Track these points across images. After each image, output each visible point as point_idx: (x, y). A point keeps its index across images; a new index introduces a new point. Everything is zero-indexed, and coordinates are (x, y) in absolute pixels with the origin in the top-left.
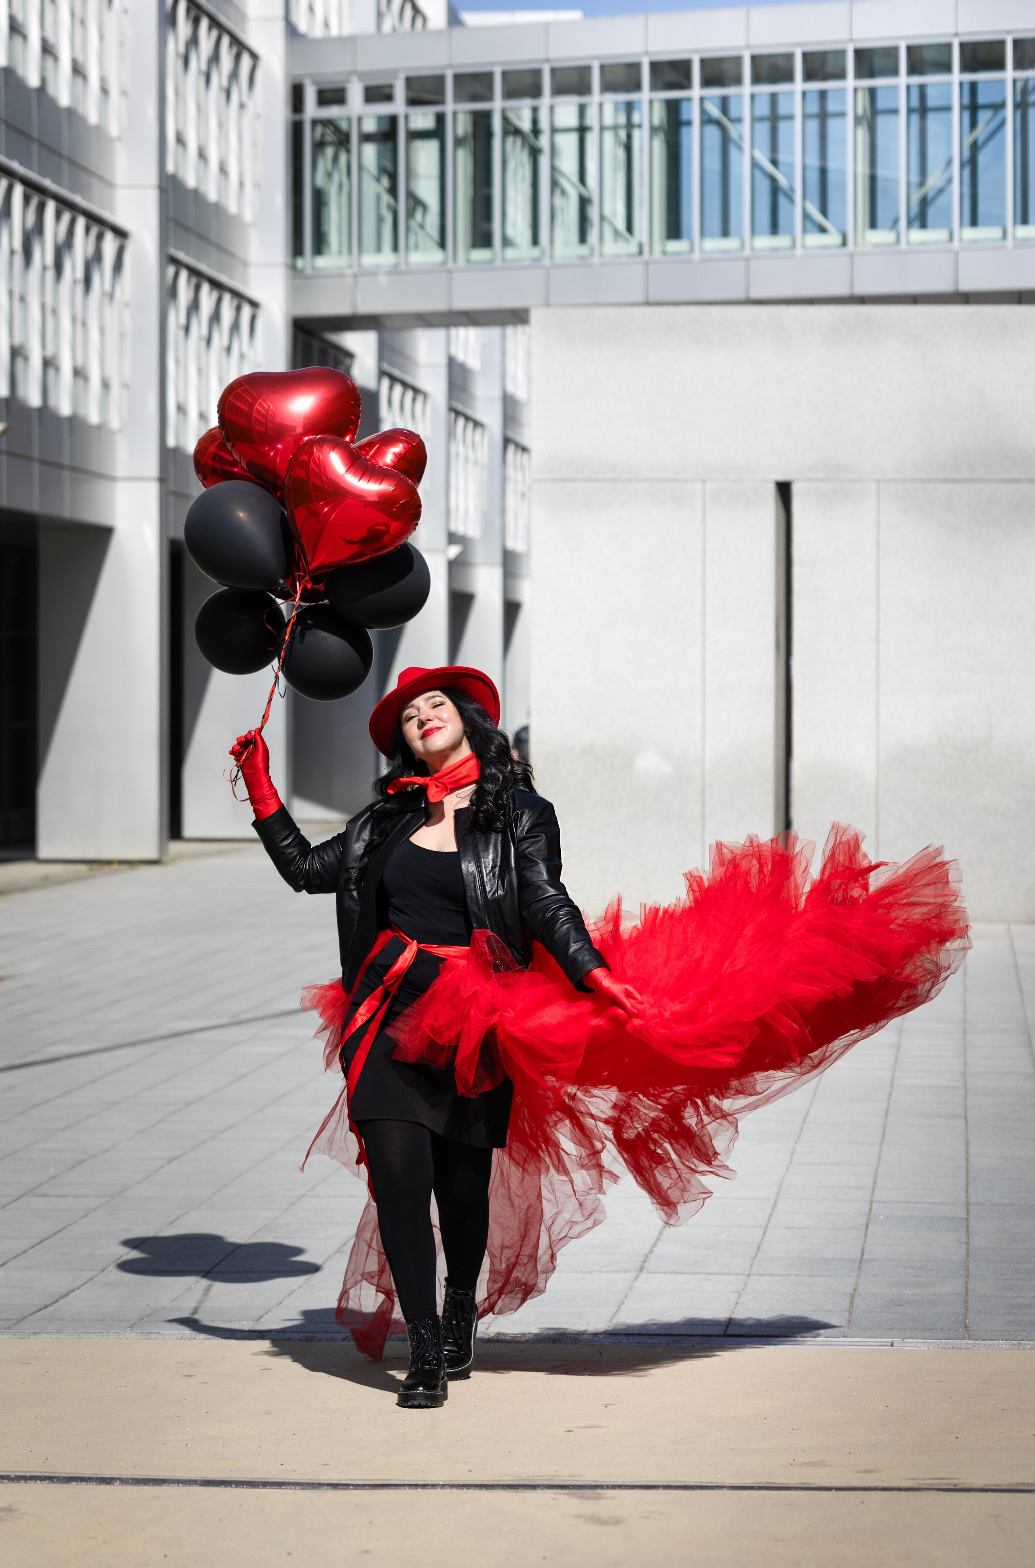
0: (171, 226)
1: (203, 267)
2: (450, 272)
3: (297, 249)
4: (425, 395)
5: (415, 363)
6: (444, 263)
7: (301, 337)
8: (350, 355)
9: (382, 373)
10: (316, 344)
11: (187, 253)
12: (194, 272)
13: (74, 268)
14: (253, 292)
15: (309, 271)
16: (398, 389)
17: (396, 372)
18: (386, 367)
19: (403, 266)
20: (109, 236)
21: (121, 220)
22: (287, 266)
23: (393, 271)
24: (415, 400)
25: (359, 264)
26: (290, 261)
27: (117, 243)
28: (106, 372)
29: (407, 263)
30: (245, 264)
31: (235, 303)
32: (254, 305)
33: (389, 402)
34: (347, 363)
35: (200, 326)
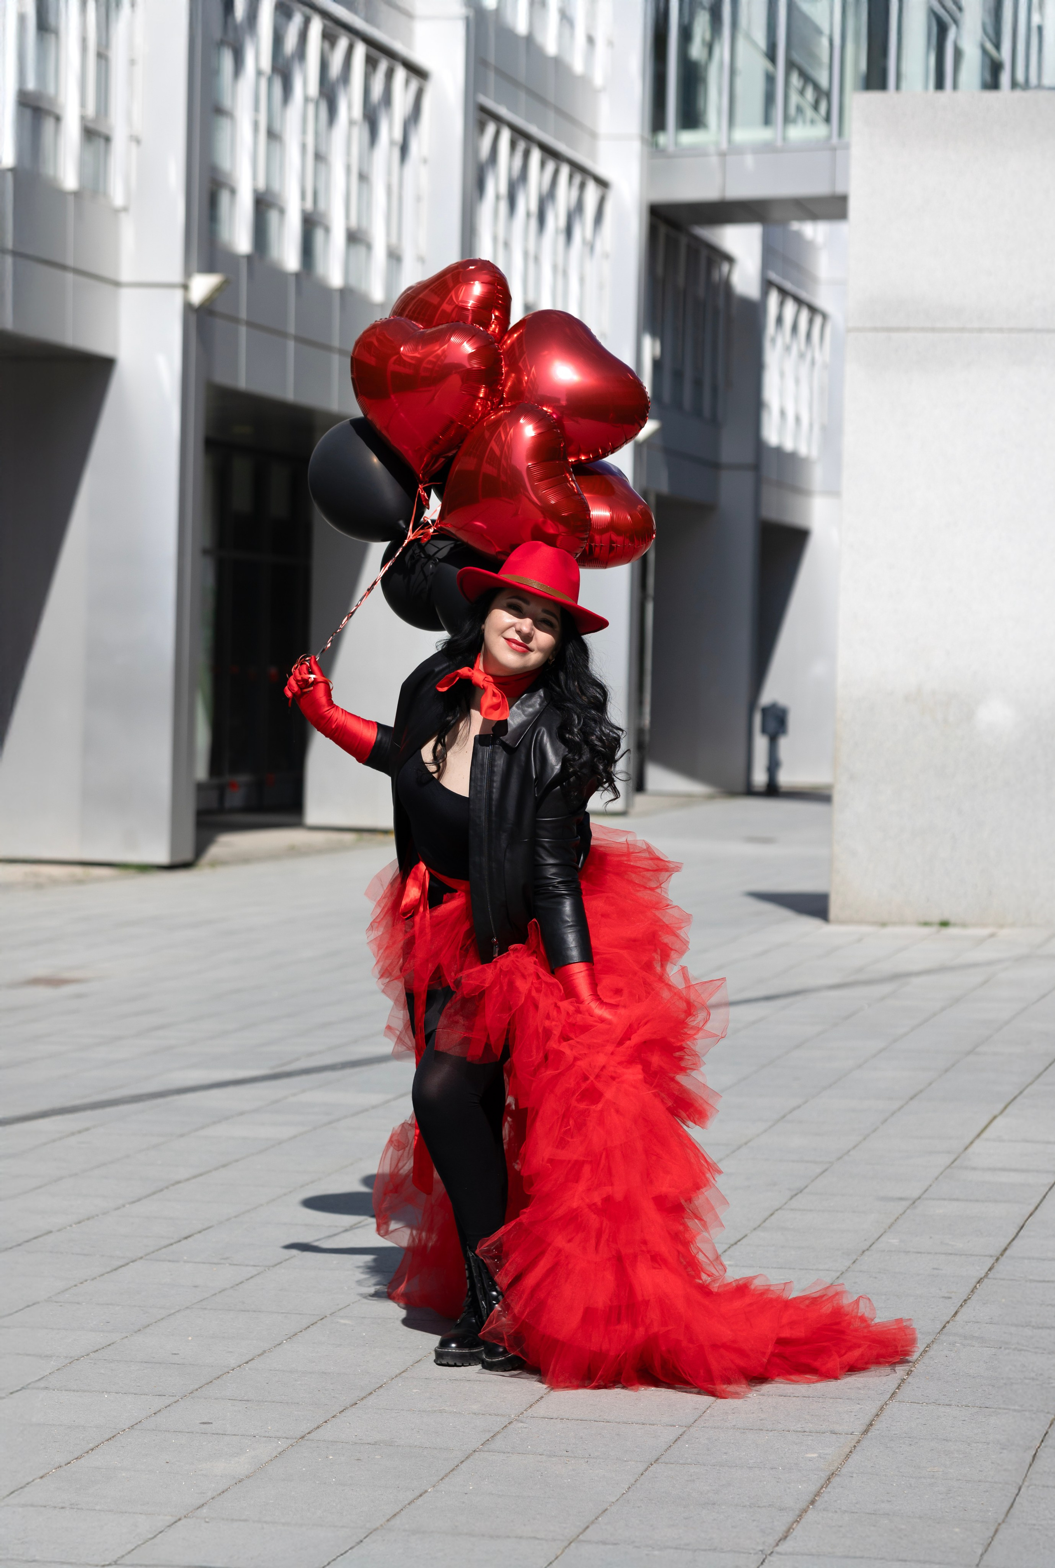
0: (490, 76)
1: (533, 130)
2: (834, 149)
3: (658, 123)
4: (825, 317)
5: (814, 279)
6: (829, 137)
7: (663, 229)
8: (729, 259)
9: (767, 285)
10: (684, 240)
11: (512, 108)
12: (518, 133)
13: (350, 107)
14: (602, 170)
15: (671, 148)
16: (790, 308)
17: (788, 286)
18: (773, 276)
19: (779, 143)
20: (400, 74)
21: (420, 57)
22: (643, 139)
23: (767, 148)
24: (811, 322)
25: (730, 141)
26: (647, 134)
27: (414, 85)
28: (394, 240)
29: (785, 138)
30: (594, 135)
31: (577, 179)
32: (602, 183)
33: (779, 320)
34: (725, 267)
35: (528, 200)
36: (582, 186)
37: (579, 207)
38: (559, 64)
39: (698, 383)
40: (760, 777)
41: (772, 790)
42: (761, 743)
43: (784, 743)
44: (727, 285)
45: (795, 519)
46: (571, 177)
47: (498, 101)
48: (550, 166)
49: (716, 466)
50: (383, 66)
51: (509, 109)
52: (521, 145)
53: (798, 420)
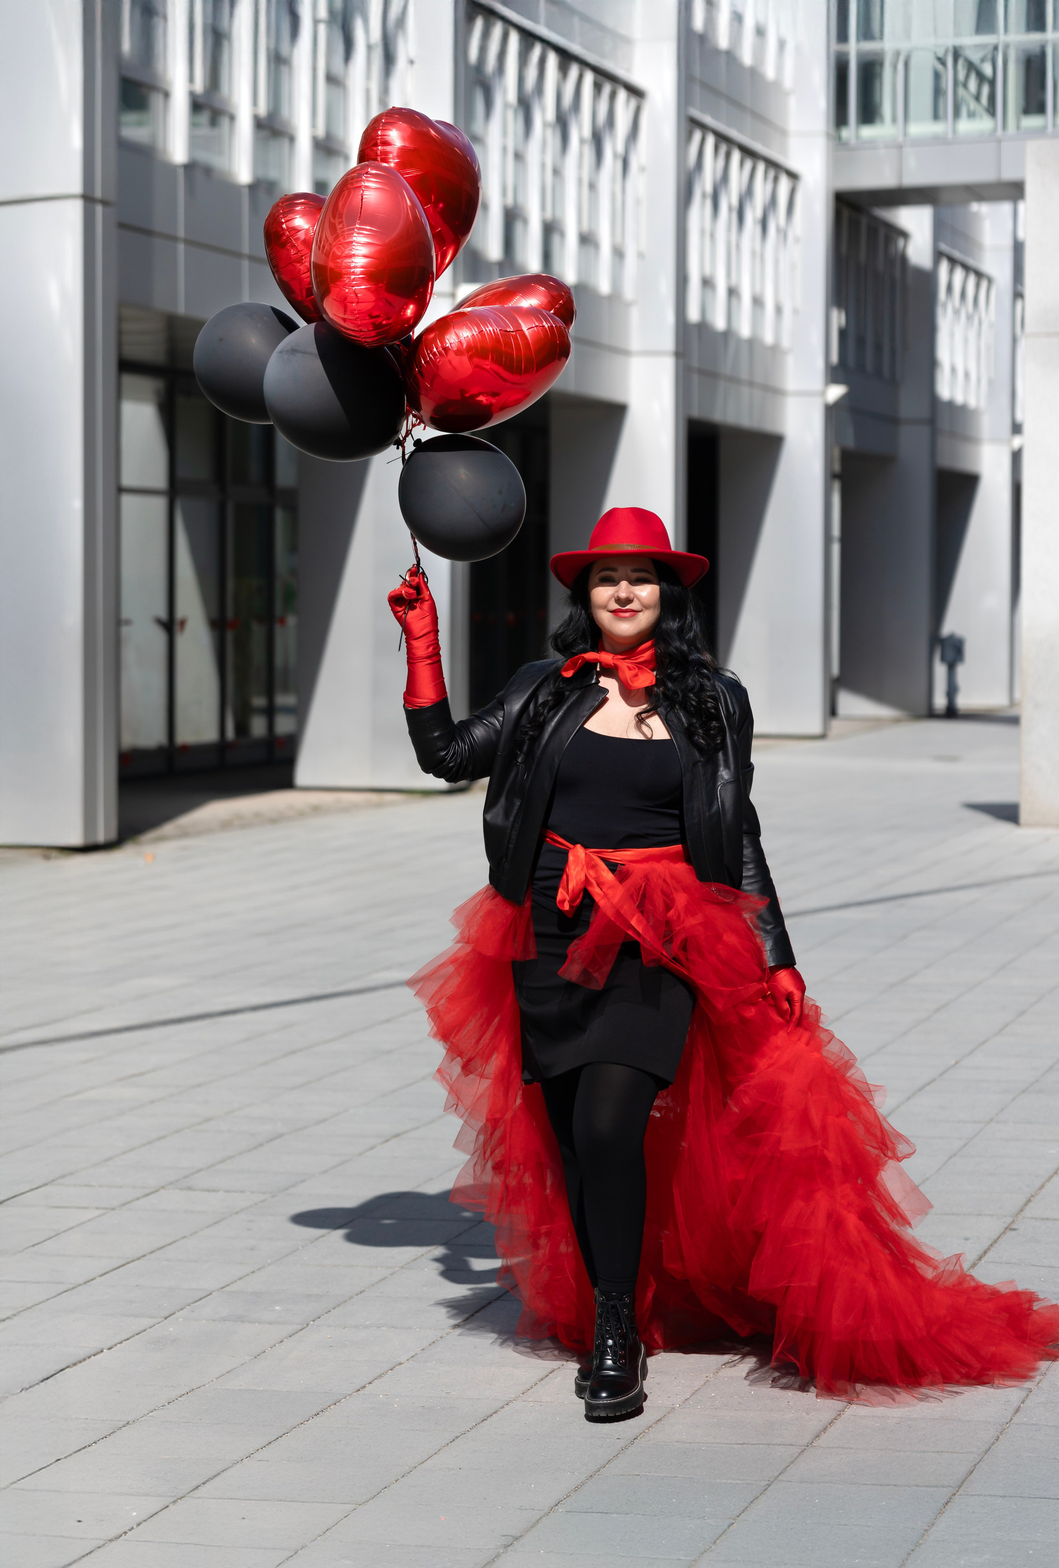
0: (697, 89)
1: (734, 134)
2: (1000, 142)
3: (840, 118)
4: (990, 281)
5: (979, 245)
6: (995, 130)
7: (846, 213)
8: (904, 235)
9: (938, 255)
10: (864, 221)
11: (714, 117)
12: (721, 137)
13: (580, 128)
14: (792, 164)
15: (853, 141)
16: (959, 274)
17: (957, 254)
18: (944, 247)
19: (950, 135)
20: (622, 95)
21: (637, 78)
22: (828, 135)
23: (937, 140)
24: (978, 286)
25: (905, 134)
26: (832, 130)
27: (633, 103)
28: (618, 239)
29: (954, 131)
30: (784, 133)
31: (772, 174)
32: (793, 176)
33: (950, 288)
34: (901, 243)
35: (730, 198)
36: (776, 179)
37: (773, 201)
38: (754, 73)
39: (878, 348)
40: (940, 701)
41: (951, 713)
42: (940, 671)
43: (961, 671)
44: (904, 259)
45: (966, 465)
46: (766, 172)
47: (703, 111)
48: (748, 164)
49: (894, 421)
50: (607, 89)
51: (713, 117)
52: (723, 148)
53: (967, 375)
